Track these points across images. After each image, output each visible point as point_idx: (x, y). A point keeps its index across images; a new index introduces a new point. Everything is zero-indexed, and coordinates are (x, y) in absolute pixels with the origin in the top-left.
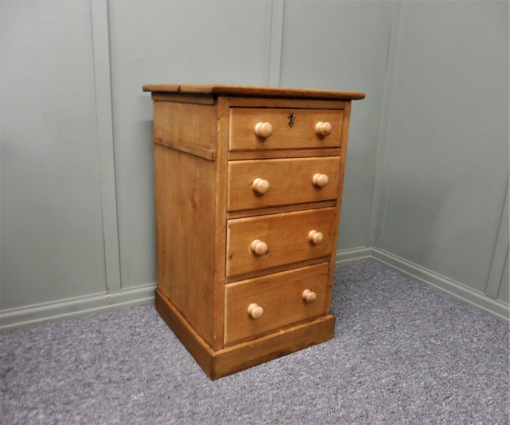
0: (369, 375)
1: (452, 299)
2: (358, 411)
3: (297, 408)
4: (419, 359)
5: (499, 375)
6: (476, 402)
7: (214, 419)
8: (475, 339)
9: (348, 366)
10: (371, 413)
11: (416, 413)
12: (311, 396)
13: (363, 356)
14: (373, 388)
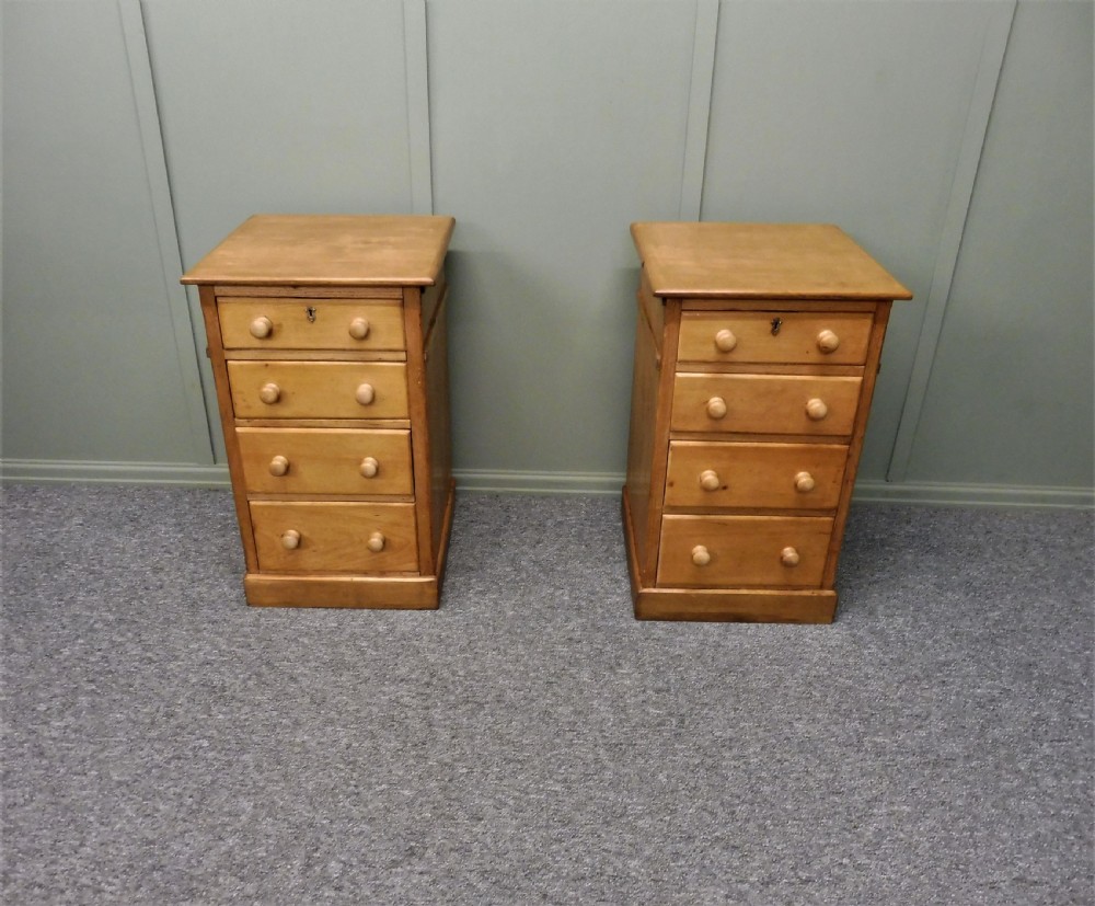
0: (964, 678)
2: (917, 710)
3: (841, 680)
7: (738, 658)
9: (942, 658)
10: (932, 718)
12: (867, 674)
13: (972, 653)
14: (958, 694)
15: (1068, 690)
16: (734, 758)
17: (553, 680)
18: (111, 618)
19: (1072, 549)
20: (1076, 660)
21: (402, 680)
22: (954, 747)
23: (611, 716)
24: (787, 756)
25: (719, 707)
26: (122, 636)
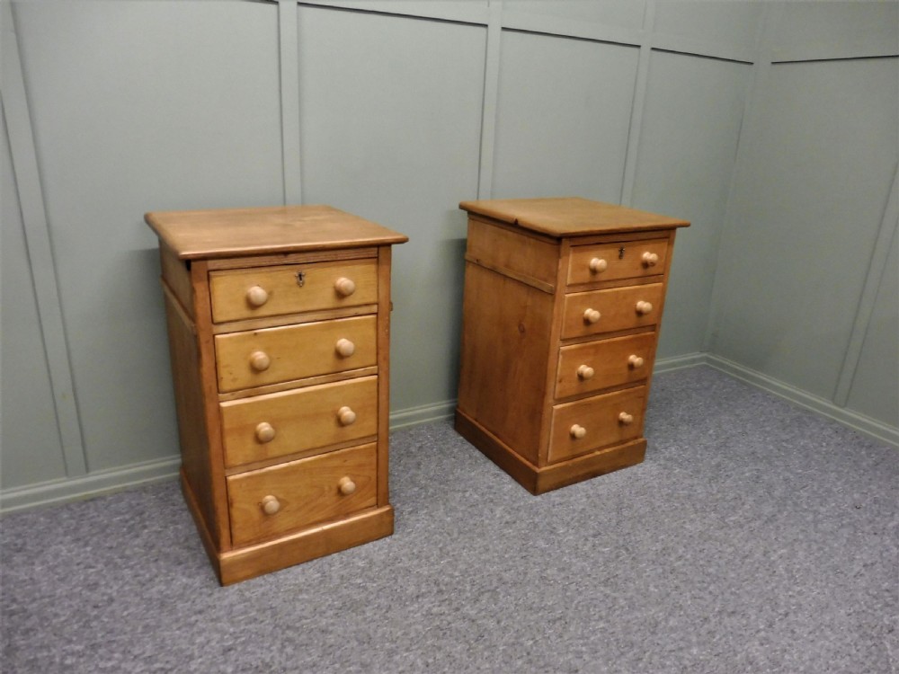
0: (733, 470)
1: (797, 408)
3: (680, 492)
4: (774, 459)
5: (848, 473)
6: (829, 491)
7: (617, 499)
8: (824, 444)
9: (713, 463)
10: (743, 497)
11: (780, 497)
12: (689, 484)
13: (724, 455)
14: (740, 479)
17: (524, 554)
21: (418, 597)
23: (584, 563)
25: (637, 532)
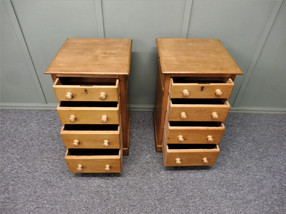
0: (253, 172)
13: (255, 164)
14: (252, 178)
15: (281, 176)
16: (192, 203)
17: (142, 177)
18: (18, 157)
19: (281, 127)
20: (283, 165)
22: (251, 197)
24: (206, 201)
25: (188, 185)
26: (22, 164)
